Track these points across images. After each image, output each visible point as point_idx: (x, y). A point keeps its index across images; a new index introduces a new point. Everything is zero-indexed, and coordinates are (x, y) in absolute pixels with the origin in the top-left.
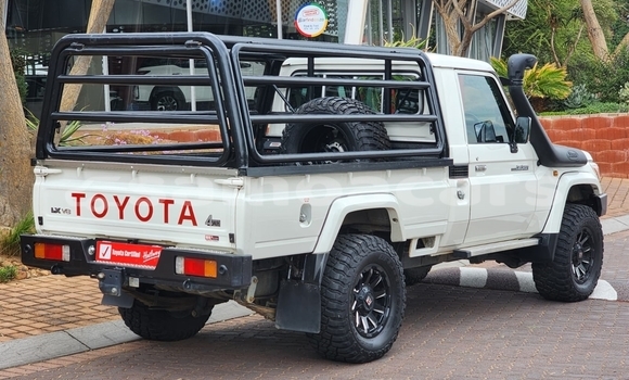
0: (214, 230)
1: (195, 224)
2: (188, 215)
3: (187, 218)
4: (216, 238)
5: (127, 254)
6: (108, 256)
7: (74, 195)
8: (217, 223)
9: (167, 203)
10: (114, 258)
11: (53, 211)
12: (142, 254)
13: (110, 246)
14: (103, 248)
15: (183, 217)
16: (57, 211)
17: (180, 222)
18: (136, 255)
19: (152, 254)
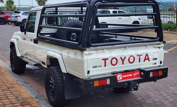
0: (155, 61)
1: (149, 61)
2: (147, 58)
3: (147, 59)
4: (155, 64)
5: (128, 76)
6: (121, 78)
7: (103, 60)
8: (156, 59)
9: (139, 56)
10: (123, 79)
11: (93, 67)
12: (133, 75)
13: (121, 75)
14: (118, 76)
15: (145, 59)
16: (96, 67)
17: (144, 61)
18: (131, 75)
19: (136, 74)
